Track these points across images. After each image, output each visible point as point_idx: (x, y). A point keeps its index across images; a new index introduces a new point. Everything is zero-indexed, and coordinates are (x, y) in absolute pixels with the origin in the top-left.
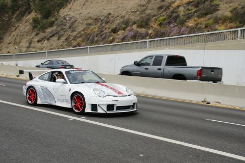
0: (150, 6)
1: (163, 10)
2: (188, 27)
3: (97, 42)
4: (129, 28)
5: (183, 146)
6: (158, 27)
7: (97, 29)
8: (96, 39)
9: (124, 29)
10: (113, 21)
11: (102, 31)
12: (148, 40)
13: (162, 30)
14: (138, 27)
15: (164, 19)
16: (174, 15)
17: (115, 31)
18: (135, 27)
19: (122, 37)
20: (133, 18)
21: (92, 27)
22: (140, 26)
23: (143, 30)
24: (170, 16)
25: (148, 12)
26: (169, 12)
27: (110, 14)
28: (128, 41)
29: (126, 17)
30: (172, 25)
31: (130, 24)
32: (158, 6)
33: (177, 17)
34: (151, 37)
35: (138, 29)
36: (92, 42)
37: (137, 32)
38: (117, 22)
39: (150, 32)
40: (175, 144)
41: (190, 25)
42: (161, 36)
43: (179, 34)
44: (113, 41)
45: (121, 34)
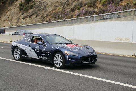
2: (122, 6)
3: (61, 18)
4: (82, 8)
5: (120, 85)
6: (102, 7)
7: (61, 9)
8: (61, 16)
9: (79, 9)
10: (72, 4)
11: (65, 11)
12: (95, 16)
13: (104, 8)
14: (88, 7)
15: (106, 1)
17: (73, 10)
18: (86, 7)
19: (78, 14)
20: (85, 1)
21: (58, 8)
22: (90, 6)
23: (91, 9)
28: (82, 17)
29: (80, 1)
30: (111, 5)
31: (83, 5)
34: (97, 14)
35: (88, 9)
36: (58, 18)
37: (88, 10)
38: (74, 4)
39: (96, 10)
40: (115, 84)
41: (124, 4)
42: (104, 13)
43: (116, 10)
44: (72, 17)
45: (77, 12)
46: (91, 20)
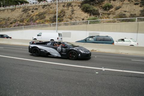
0: (24, 15)
1: (28, 17)
2: (37, 23)
3: (5, 27)
4: (16, 22)
6: (27, 22)
7: (4, 23)
8: (4, 26)
9: (15, 23)
10: (11, 20)
11: (6, 23)
13: (28, 23)
15: (29, 20)
16: (32, 18)
17: (11, 23)
18: (18, 22)
20: (18, 19)
21: (2, 22)
22: (21, 22)
23: (21, 23)
24: (31, 19)
25: (23, 17)
26: (30, 17)
27: (9, 17)
29: (15, 19)
30: (31, 22)
32: (26, 15)
33: (33, 19)
34: (24, 26)
36: (3, 27)
37: (20, 24)
38: (12, 20)
39: (24, 24)
41: (37, 22)
42: (28, 25)
43: (34, 25)
44: (11, 27)
45: (14, 24)
46: (21, 29)
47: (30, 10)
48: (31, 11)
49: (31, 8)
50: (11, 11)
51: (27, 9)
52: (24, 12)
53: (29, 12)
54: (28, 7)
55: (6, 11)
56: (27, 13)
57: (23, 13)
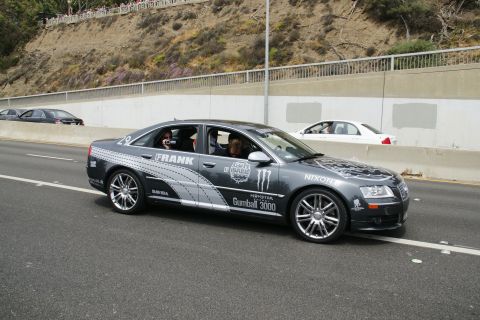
0: (145, 41)
1: (161, 46)
2: (191, 68)
3: (78, 86)
4: (119, 68)
6: (156, 68)
7: (77, 69)
8: (77, 82)
9: (113, 69)
10: (99, 60)
11: (85, 72)
12: (143, 83)
13: (161, 71)
14: (130, 67)
15: (163, 58)
16: (175, 52)
17: (101, 72)
18: (127, 66)
19: (111, 79)
20: (124, 56)
21: (71, 67)
22: (134, 66)
23: (137, 71)
24: (170, 55)
25: (142, 48)
26: (168, 49)
27: (94, 50)
28: (119, 84)
29: (116, 54)
30: (172, 65)
31: (121, 63)
32: (154, 41)
33: (178, 56)
34: (147, 80)
35: (131, 70)
36: (72, 87)
37: (130, 73)
38: (104, 60)
39: (146, 73)
41: (195, 65)
43: (181, 75)
44: (99, 84)
45: (109, 75)
46: (137, 91)
47: (167, 21)
48: (171, 23)
49: (171, 13)
50: (100, 27)
51: (158, 19)
52: (147, 28)
53: (164, 27)
54: (158, 10)
55: (83, 26)
56: (157, 33)
57: (142, 31)
